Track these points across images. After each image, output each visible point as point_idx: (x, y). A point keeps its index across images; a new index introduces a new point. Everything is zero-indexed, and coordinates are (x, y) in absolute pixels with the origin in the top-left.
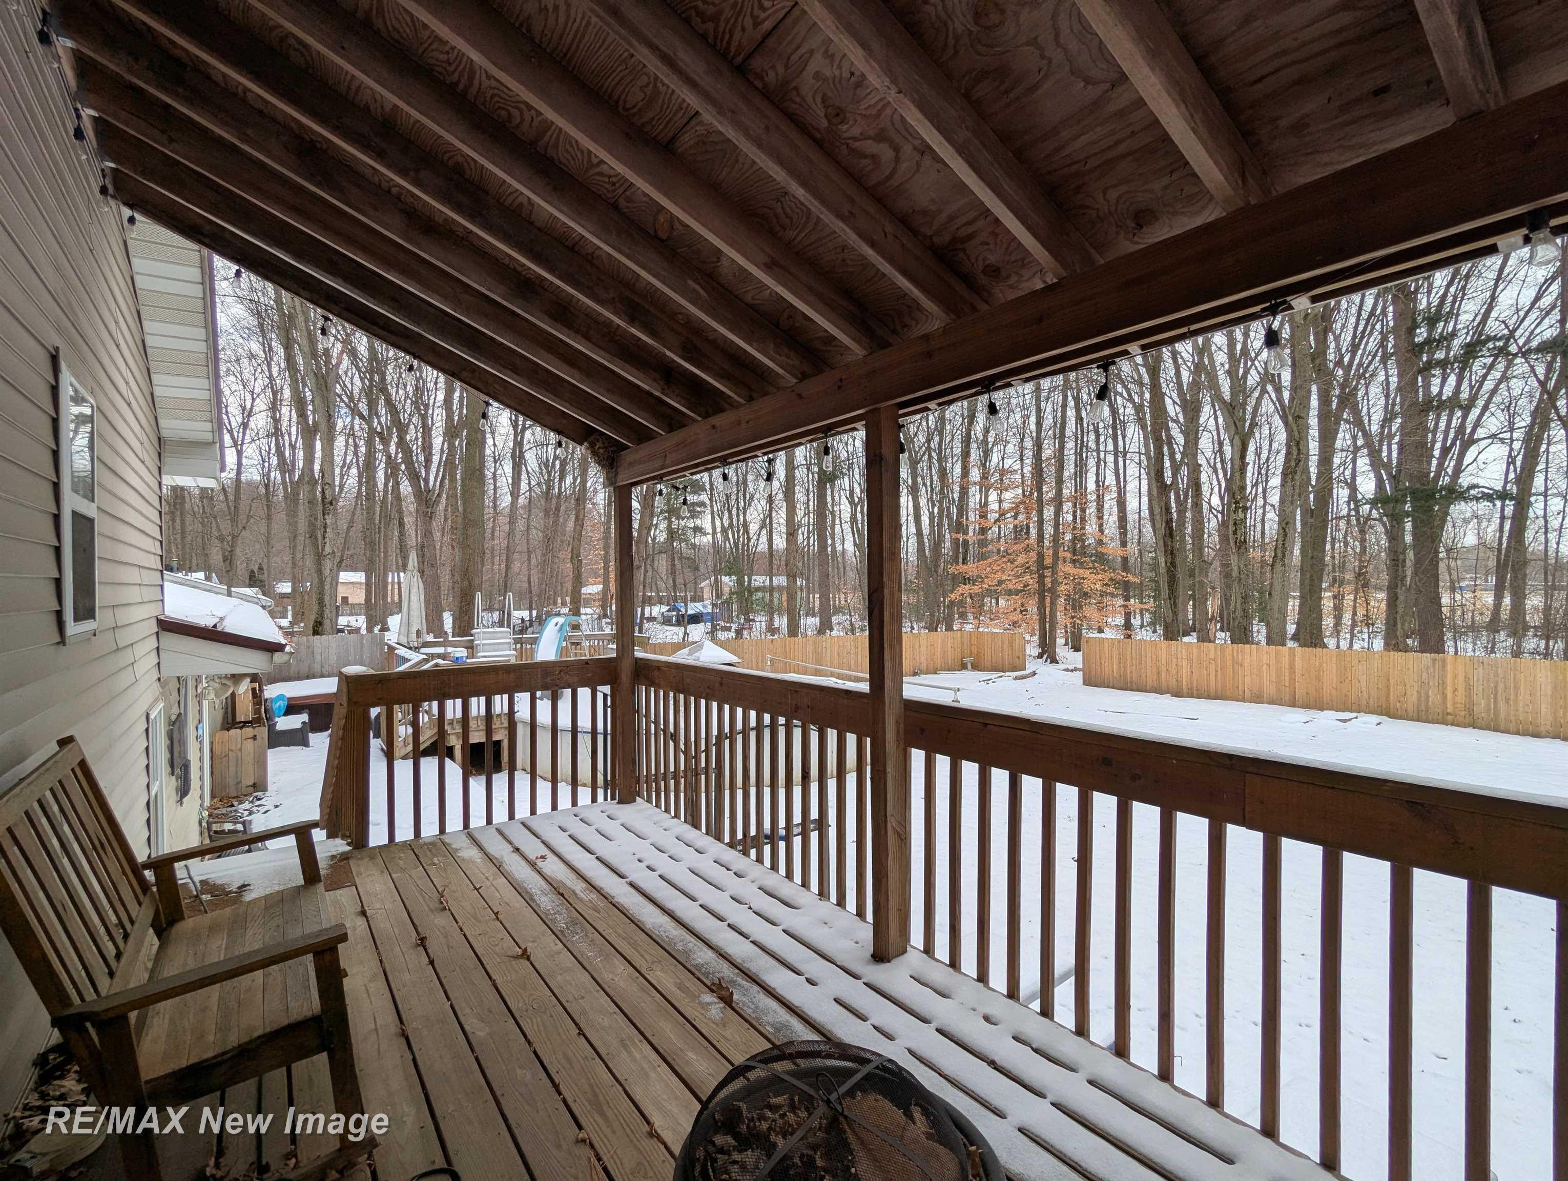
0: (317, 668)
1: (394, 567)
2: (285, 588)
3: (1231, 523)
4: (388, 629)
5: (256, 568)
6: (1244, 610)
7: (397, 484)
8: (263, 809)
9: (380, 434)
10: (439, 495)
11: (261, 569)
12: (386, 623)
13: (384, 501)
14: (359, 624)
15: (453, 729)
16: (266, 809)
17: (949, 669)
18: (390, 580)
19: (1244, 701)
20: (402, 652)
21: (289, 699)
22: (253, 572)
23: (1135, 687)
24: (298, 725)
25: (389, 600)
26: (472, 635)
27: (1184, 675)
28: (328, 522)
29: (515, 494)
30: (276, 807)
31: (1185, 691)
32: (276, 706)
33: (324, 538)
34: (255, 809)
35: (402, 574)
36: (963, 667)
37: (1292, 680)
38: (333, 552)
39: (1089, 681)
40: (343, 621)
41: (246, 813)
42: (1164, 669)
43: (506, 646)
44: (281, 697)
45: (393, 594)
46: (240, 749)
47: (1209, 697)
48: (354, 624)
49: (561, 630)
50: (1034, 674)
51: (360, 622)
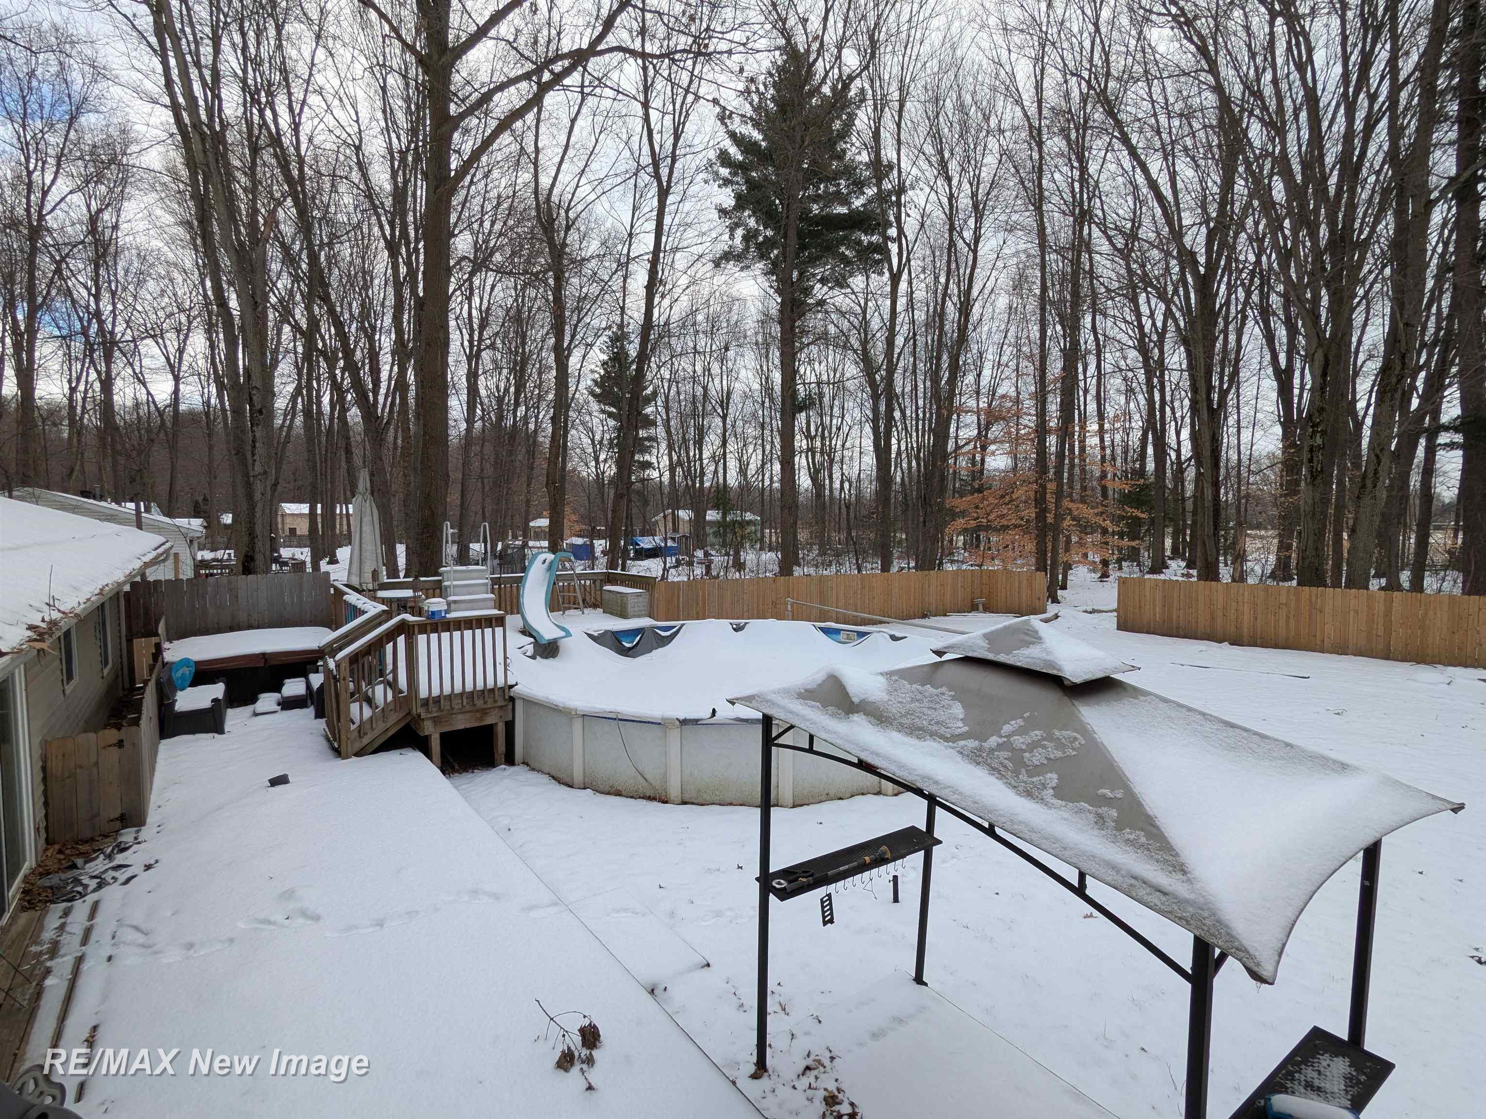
0: (242, 617)
1: (342, 499)
2: (227, 519)
3: (1306, 449)
4: (337, 562)
5: (200, 499)
6: (1317, 549)
7: (344, 410)
8: (122, 875)
9: (323, 353)
10: (388, 423)
11: (205, 499)
12: (335, 556)
13: (330, 430)
14: (303, 558)
15: (428, 711)
16: (129, 873)
17: (959, 611)
18: (338, 512)
19: (1322, 651)
20: (352, 598)
21: (197, 663)
22: (197, 502)
23: (1181, 632)
24: (206, 704)
25: (338, 531)
26: (440, 575)
27: (1246, 620)
28: (258, 435)
29: (470, 421)
30: (148, 867)
31: (1245, 639)
32: (177, 675)
33: (253, 455)
34: (108, 876)
35: (350, 506)
36: (974, 608)
37: (1388, 629)
38: (265, 472)
39: (1124, 625)
40: (286, 553)
41: (93, 884)
42: (1220, 613)
43: (483, 588)
44: (186, 662)
45: (341, 525)
46: (97, 764)
47: (1276, 646)
48: (298, 556)
49: (550, 568)
50: (1057, 616)
51: (304, 554)
